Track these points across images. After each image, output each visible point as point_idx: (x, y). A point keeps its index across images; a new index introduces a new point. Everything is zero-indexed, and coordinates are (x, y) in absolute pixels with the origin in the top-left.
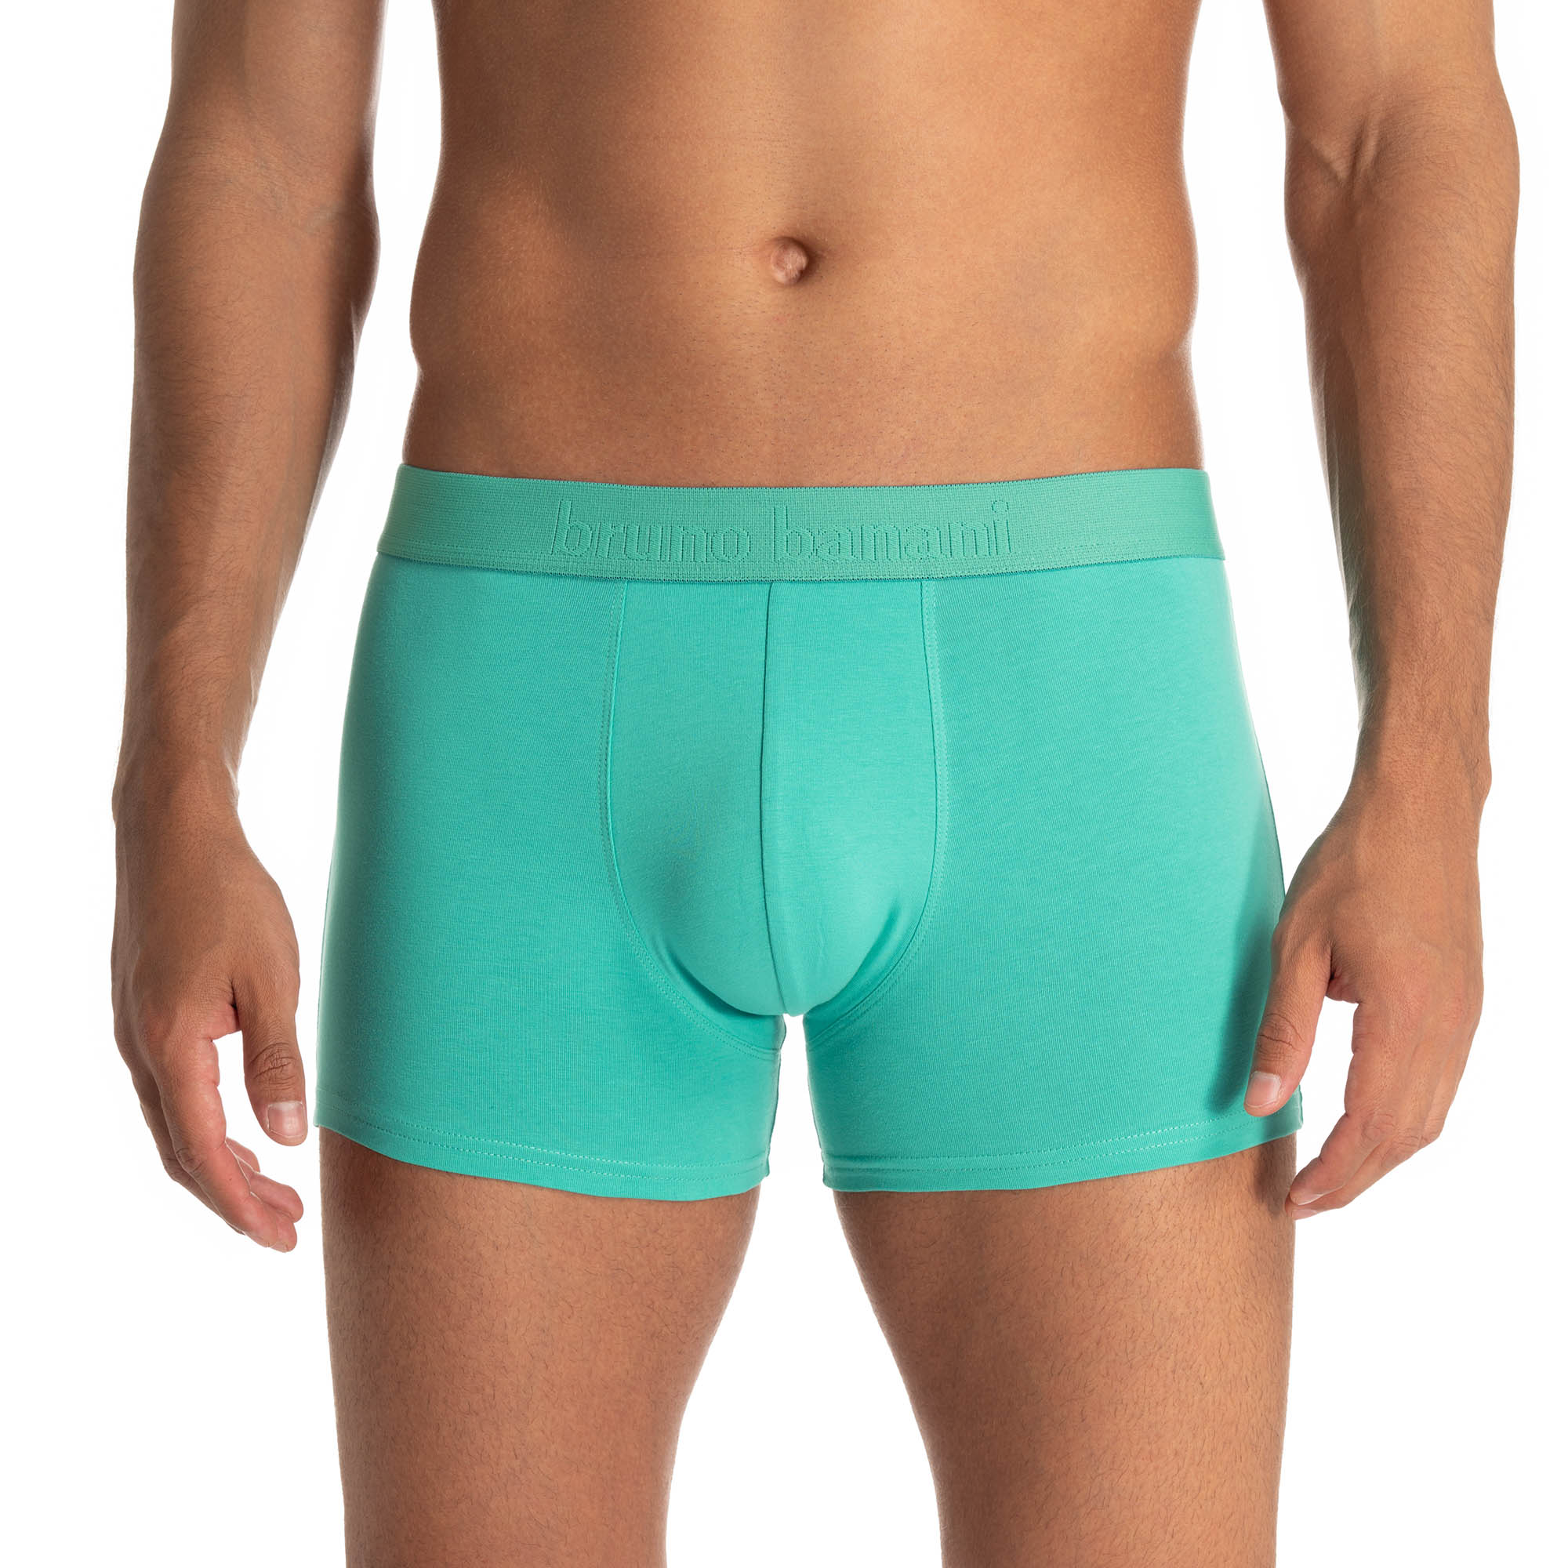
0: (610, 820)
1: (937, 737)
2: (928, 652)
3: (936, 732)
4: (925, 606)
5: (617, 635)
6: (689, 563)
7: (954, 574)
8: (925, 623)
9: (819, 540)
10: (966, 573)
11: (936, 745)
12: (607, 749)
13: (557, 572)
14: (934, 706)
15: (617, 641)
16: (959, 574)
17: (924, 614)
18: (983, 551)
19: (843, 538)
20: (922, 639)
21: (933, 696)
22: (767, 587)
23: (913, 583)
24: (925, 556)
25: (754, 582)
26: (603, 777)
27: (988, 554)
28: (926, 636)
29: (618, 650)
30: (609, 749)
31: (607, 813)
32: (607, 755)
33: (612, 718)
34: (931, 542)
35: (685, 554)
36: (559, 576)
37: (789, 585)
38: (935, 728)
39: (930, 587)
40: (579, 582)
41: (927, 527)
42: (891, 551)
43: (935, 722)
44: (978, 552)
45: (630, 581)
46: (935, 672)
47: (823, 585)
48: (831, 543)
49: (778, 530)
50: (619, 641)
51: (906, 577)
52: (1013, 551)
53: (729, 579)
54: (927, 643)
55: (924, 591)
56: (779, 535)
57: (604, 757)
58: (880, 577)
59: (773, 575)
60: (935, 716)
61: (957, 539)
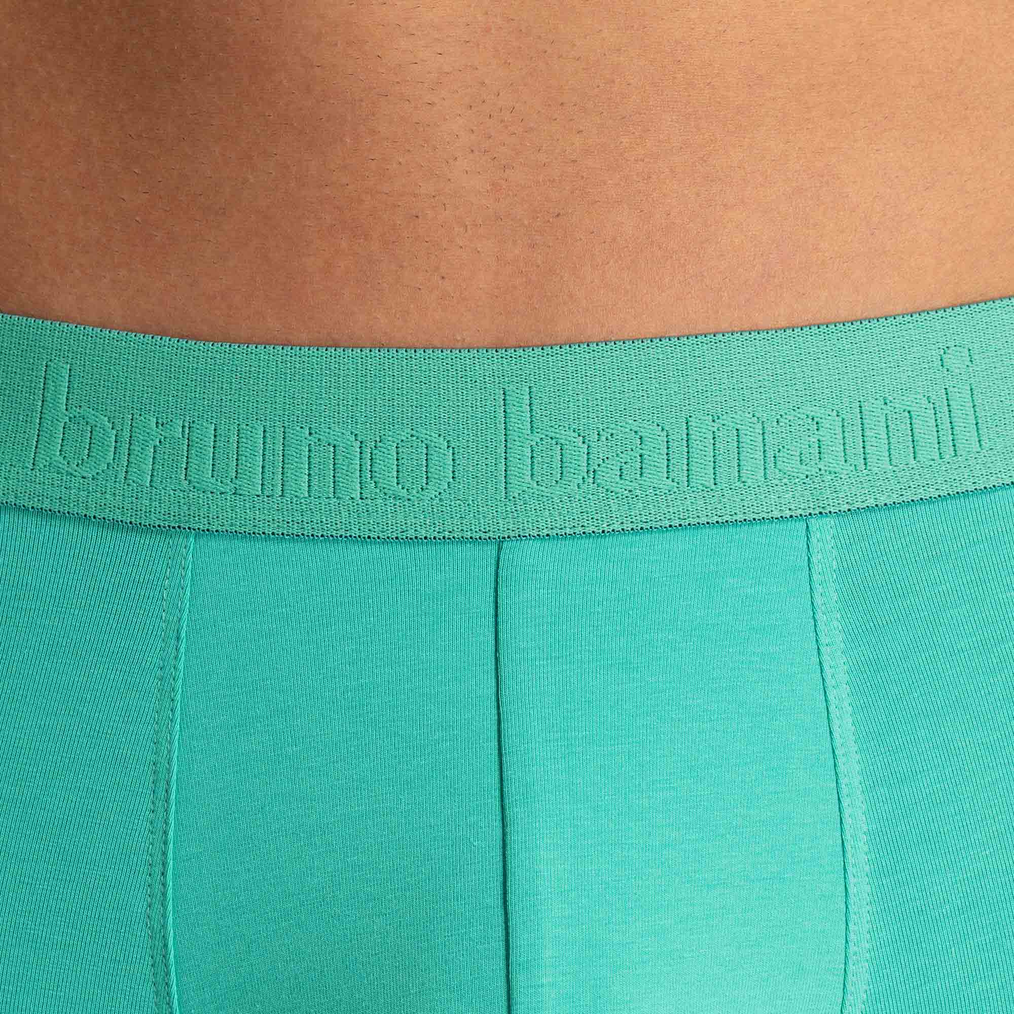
0: (175, 988)
1: (848, 821)
2: (825, 657)
3: (847, 812)
4: (817, 568)
5: (178, 638)
6: (324, 501)
7: (871, 502)
8: (818, 600)
9: (600, 450)
10: (895, 498)
11: (848, 837)
12: (164, 854)
13: (46, 505)
14: (841, 760)
15: (177, 650)
16: (883, 500)
17: (816, 585)
18: (928, 452)
19: (648, 445)
20: (813, 635)
21: (838, 741)
22: (492, 550)
23: (791, 525)
24: (814, 471)
25: (462, 540)
26: (157, 906)
27: (937, 457)
28: (821, 626)
29: (181, 666)
30: (170, 855)
31: (168, 974)
32: (164, 864)
33: (173, 797)
34: (826, 440)
35: (314, 482)
36: (51, 514)
37: (537, 544)
38: (845, 804)
39: (823, 529)
40: (92, 531)
41: (819, 413)
42: (747, 466)
43: (845, 791)
44: (919, 455)
45: (200, 533)
46: (840, 694)
47: (608, 541)
48: (625, 457)
49: (513, 435)
50: (182, 650)
51: (776, 514)
52: (986, 444)
53: (411, 533)
54: (824, 640)
55: (814, 540)
56: (514, 448)
57: (158, 869)
58: (725, 518)
59: (504, 527)
60: (843, 781)
61: (876, 433)
